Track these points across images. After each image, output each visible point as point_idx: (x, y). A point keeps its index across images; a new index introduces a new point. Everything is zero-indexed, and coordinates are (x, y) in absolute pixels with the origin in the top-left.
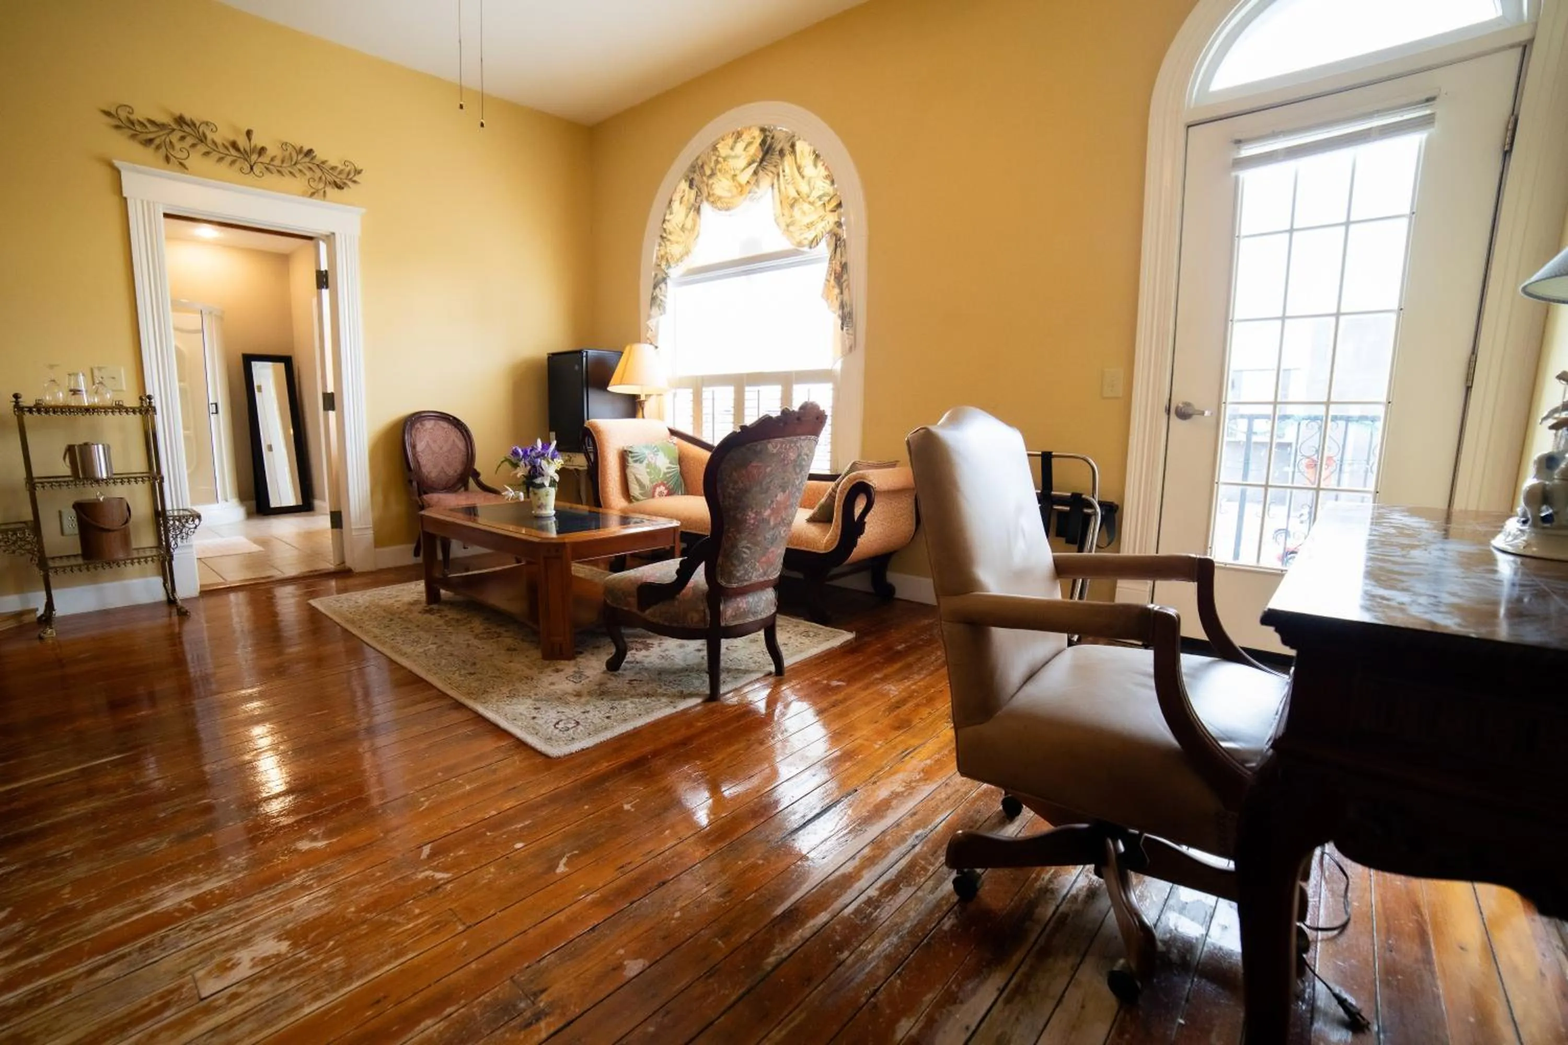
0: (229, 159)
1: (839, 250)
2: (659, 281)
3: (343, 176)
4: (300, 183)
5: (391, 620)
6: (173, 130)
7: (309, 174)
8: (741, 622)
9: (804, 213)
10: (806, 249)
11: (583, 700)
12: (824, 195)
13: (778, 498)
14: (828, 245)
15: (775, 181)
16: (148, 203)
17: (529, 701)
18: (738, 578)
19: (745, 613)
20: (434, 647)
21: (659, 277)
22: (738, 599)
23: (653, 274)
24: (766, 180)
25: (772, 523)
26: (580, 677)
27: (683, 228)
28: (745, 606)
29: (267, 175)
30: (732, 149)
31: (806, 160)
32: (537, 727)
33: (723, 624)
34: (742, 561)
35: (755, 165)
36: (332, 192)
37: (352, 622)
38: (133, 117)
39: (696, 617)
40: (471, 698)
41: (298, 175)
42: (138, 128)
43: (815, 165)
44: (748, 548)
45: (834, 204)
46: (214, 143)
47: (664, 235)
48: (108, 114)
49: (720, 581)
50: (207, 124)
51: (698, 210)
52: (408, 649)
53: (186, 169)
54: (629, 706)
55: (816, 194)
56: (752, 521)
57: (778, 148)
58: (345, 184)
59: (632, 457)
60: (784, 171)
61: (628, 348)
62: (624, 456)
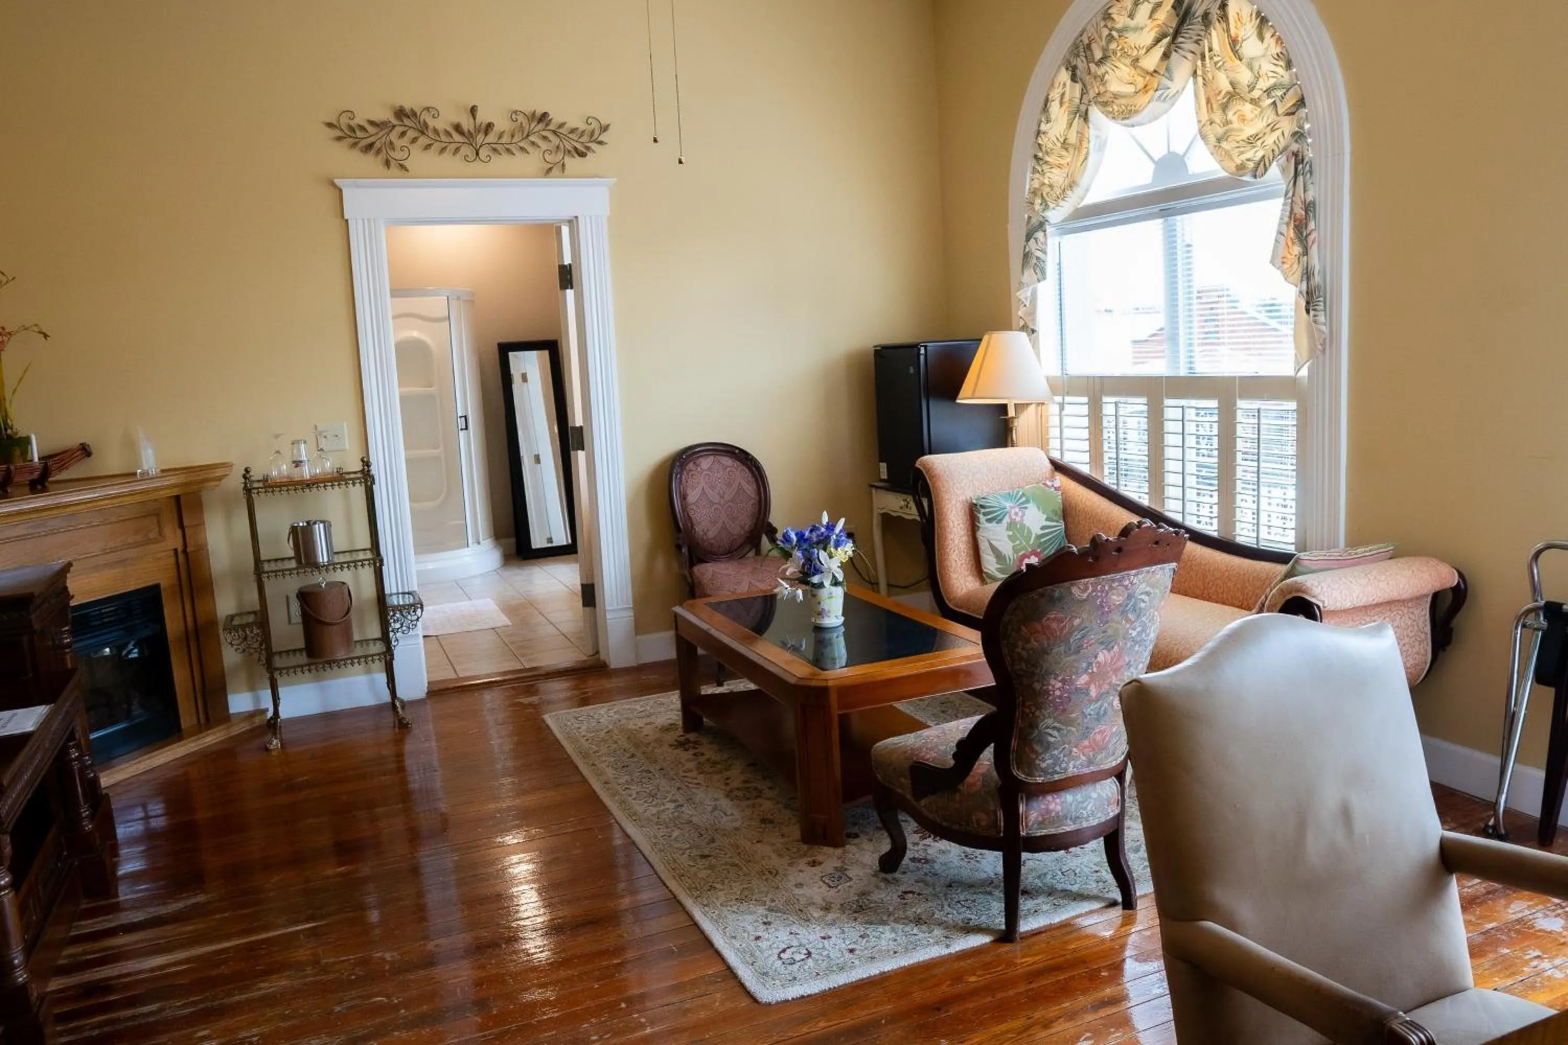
0: (453, 147)
1: (1300, 179)
2: (1035, 228)
3: (585, 139)
4: (533, 160)
5: (633, 756)
6: (394, 126)
7: (544, 145)
8: (1052, 831)
9: (1243, 119)
10: (1248, 178)
11: (830, 917)
12: (1274, 87)
13: (1101, 658)
14: (1283, 170)
15: (1199, 63)
16: (369, 220)
17: (761, 910)
18: (1042, 770)
19: (1059, 819)
20: (671, 806)
21: (1034, 221)
22: (1049, 798)
23: (1026, 216)
24: (1182, 66)
25: (1093, 692)
26: (840, 878)
27: (1065, 145)
28: (1059, 808)
29: (494, 157)
30: (1131, 16)
31: (1246, 30)
32: (757, 953)
33: (1023, 833)
34: (1048, 747)
35: (1166, 41)
36: (573, 163)
37: (585, 755)
38: (352, 123)
39: (985, 820)
40: (692, 896)
41: (529, 148)
42: (359, 134)
43: (1261, 38)
44: (1054, 728)
45: (1290, 101)
46: (436, 131)
47: (1040, 155)
48: (330, 125)
49: (1015, 772)
50: (428, 109)
51: (1085, 117)
52: (639, 806)
53: (407, 170)
54: (886, 936)
55: (1263, 84)
56: (1058, 693)
57: (1200, 12)
58: (588, 148)
59: (985, 514)
60: (1210, 50)
61: (986, 338)
62: (973, 512)
